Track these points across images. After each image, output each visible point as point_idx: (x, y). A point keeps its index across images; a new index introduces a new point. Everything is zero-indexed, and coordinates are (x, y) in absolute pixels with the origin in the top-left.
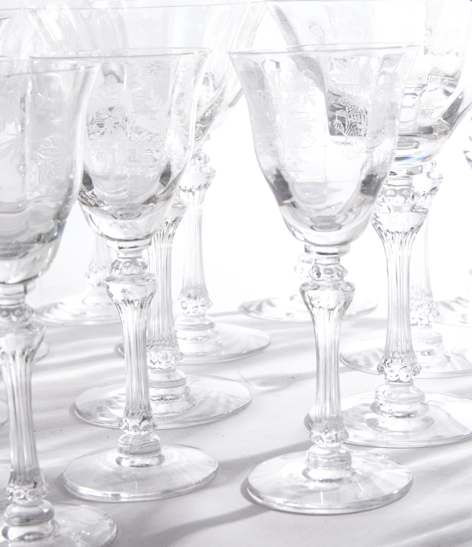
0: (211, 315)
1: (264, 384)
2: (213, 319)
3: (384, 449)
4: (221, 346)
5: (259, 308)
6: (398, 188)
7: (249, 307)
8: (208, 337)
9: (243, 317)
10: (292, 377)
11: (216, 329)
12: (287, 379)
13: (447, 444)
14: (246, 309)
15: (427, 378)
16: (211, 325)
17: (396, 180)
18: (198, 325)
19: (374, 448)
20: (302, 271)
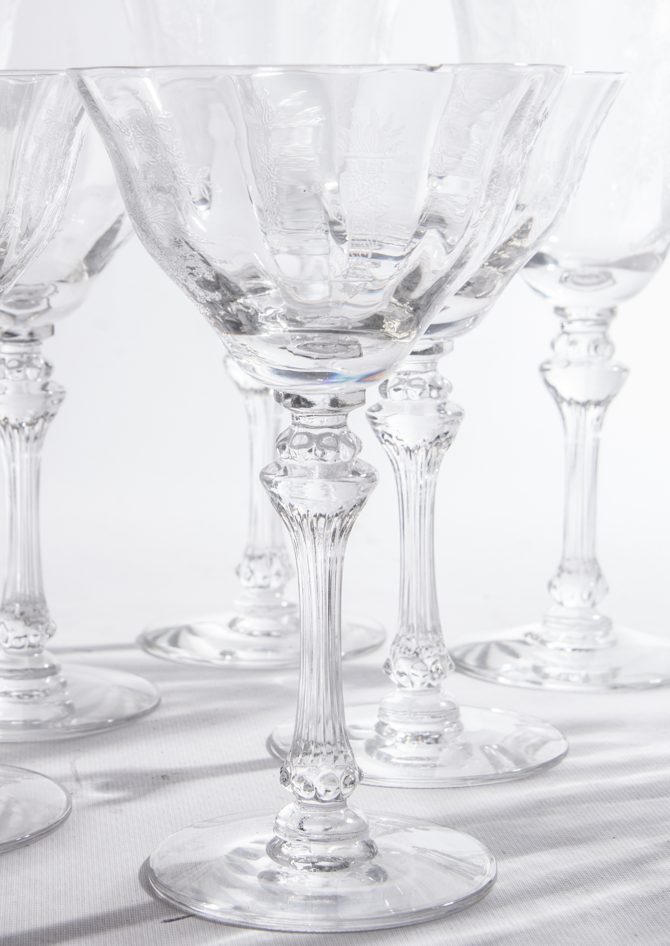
0: (56, 651)
1: (106, 787)
2: (56, 660)
3: (263, 932)
4: (70, 708)
5: (174, 641)
6: (317, 432)
7: (156, 638)
8: (46, 693)
9: (138, 656)
10: (163, 774)
11: (62, 675)
12: (153, 778)
13: (388, 929)
14: (148, 643)
15: (411, 788)
16: (53, 670)
17: (311, 417)
18: (27, 670)
19: (246, 930)
20: (249, 574)
